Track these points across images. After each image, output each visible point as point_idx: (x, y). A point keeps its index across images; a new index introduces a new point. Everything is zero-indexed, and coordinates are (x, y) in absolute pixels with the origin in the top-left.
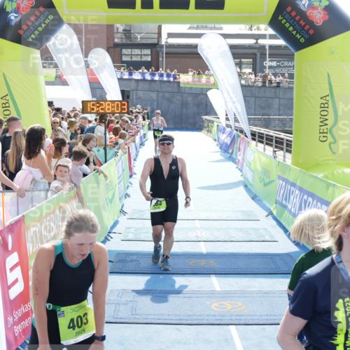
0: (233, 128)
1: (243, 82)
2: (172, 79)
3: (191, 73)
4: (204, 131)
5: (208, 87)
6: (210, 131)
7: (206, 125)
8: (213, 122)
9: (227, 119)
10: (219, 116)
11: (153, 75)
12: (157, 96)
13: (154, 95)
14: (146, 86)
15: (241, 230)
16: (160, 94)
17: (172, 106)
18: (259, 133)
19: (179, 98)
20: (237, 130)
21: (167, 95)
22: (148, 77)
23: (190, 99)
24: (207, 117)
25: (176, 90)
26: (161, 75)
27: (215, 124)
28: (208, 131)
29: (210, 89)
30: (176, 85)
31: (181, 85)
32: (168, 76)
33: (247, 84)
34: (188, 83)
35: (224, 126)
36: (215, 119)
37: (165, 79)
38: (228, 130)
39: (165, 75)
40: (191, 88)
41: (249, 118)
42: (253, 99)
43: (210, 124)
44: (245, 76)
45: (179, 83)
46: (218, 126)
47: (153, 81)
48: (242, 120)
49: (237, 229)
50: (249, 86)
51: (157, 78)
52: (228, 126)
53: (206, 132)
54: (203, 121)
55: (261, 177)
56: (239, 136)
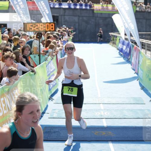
0: (129, 41)
1: (138, 9)
2: (88, 8)
3: (101, 4)
4: (111, 43)
5: (113, 13)
6: (114, 43)
7: (112, 39)
8: (116, 37)
9: (125, 35)
10: (120, 33)
11: (76, 5)
12: (79, 19)
13: (76, 19)
14: (71, 12)
15: (132, 110)
16: (81, 18)
17: (88, 26)
18: (147, 44)
19: (93, 20)
20: (132, 42)
21: (85, 18)
22: (72, 7)
23: (101, 21)
24: (112, 34)
25: (91, 15)
26: (81, 5)
27: (118, 38)
28: (113, 43)
29: (114, 14)
30: (91, 12)
31: (95, 12)
32: (86, 5)
33: (140, 11)
34: (100, 10)
35: (124, 39)
36: (118, 35)
37: (84, 7)
38: (127, 42)
39: (84, 5)
40: (101, 14)
41: (139, 34)
42: (145, 21)
43: (114, 39)
44: (139, 5)
45: (93, 10)
46: (120, 39)
47: (75, 9)
48: (134, 35)
49: (129, 110)
50: (142, 12)
51: (78, 7)
52: (126, 39)
53: (112, 44)
54: (110, 36)
55: (147, 74)
56: (133, 46)
